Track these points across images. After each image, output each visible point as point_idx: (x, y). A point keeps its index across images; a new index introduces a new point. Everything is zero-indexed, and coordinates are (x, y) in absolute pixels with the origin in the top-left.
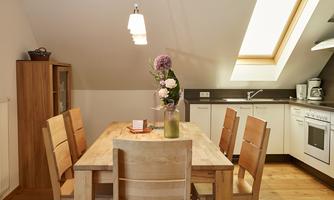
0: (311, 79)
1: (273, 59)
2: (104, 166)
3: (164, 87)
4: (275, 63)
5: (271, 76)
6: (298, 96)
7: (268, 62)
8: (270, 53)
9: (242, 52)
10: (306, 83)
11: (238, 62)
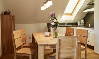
0: (81, 20)
1: (71, 14)
2: (47, 44)
3: (53, 22)
4: (72, 16)
5: (71, 19)
6: (78, 24)
7: (70, 15)
8: (71, 13)
9: (65, 12)
10: (80, 21)
11: (63, 15)
